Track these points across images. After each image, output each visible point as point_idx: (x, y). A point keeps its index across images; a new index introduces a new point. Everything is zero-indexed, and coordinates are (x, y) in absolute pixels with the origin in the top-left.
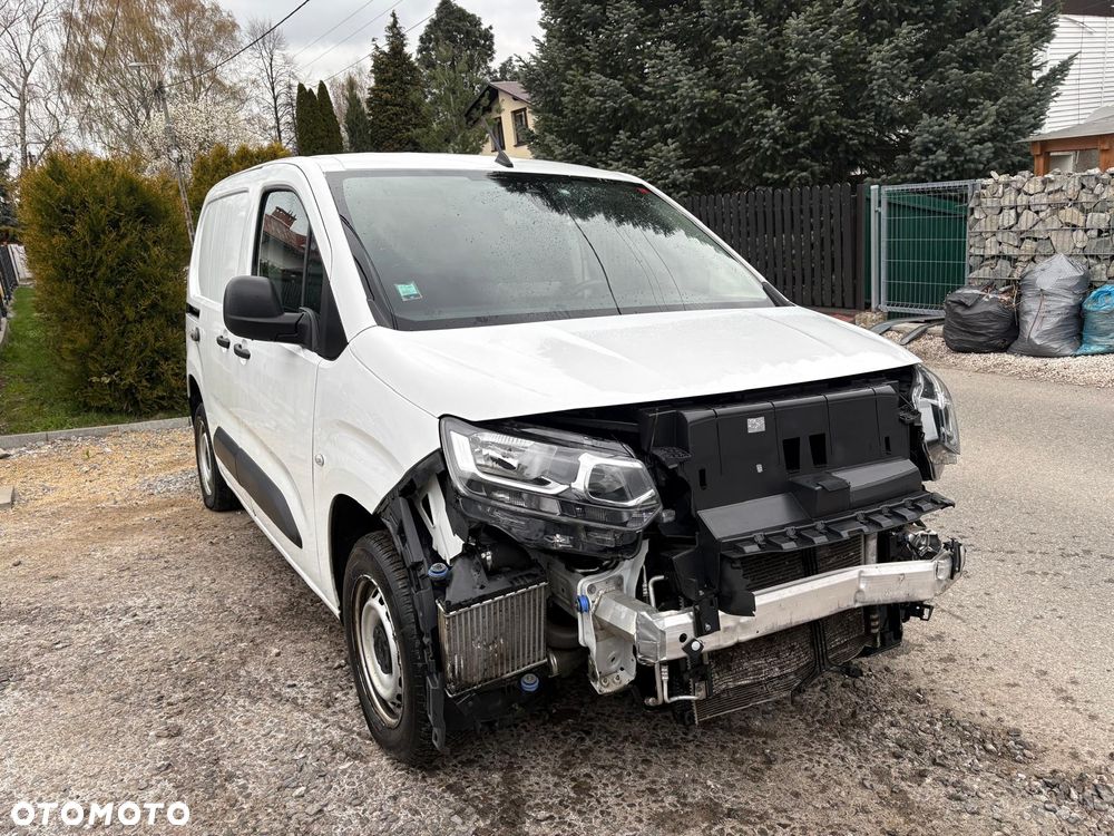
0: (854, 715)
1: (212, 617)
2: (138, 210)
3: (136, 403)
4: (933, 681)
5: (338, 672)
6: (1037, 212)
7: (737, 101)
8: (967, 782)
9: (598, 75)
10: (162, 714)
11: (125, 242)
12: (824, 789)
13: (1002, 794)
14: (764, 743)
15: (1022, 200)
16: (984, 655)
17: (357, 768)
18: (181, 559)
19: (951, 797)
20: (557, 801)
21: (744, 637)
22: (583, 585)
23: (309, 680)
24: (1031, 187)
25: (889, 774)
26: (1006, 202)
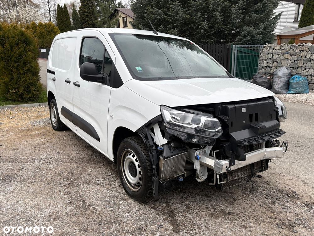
0: (253, 188)
1: (68, 161)
2: (24, 40)
3: (22, 98)
4: (270, 179)
5: (110, 176)
6: (278, 55)
7: (195, 19)
8: (286, 204)
9: (156, 9)
10: (63, 188)
11: (20, 50)
12: (251, 207)
13: (295, 207)
14: (232, 195)
15: (274, 51)
16: (282, 172)
17: (125, 203)
18: (52, 145)
19: (283, 208)
20: (183, 211)
21: (240, 167)
22: (197, 153)
23: (102, 179)
24: (277, 48)
25: (266, 203)
26: (270, 51)
